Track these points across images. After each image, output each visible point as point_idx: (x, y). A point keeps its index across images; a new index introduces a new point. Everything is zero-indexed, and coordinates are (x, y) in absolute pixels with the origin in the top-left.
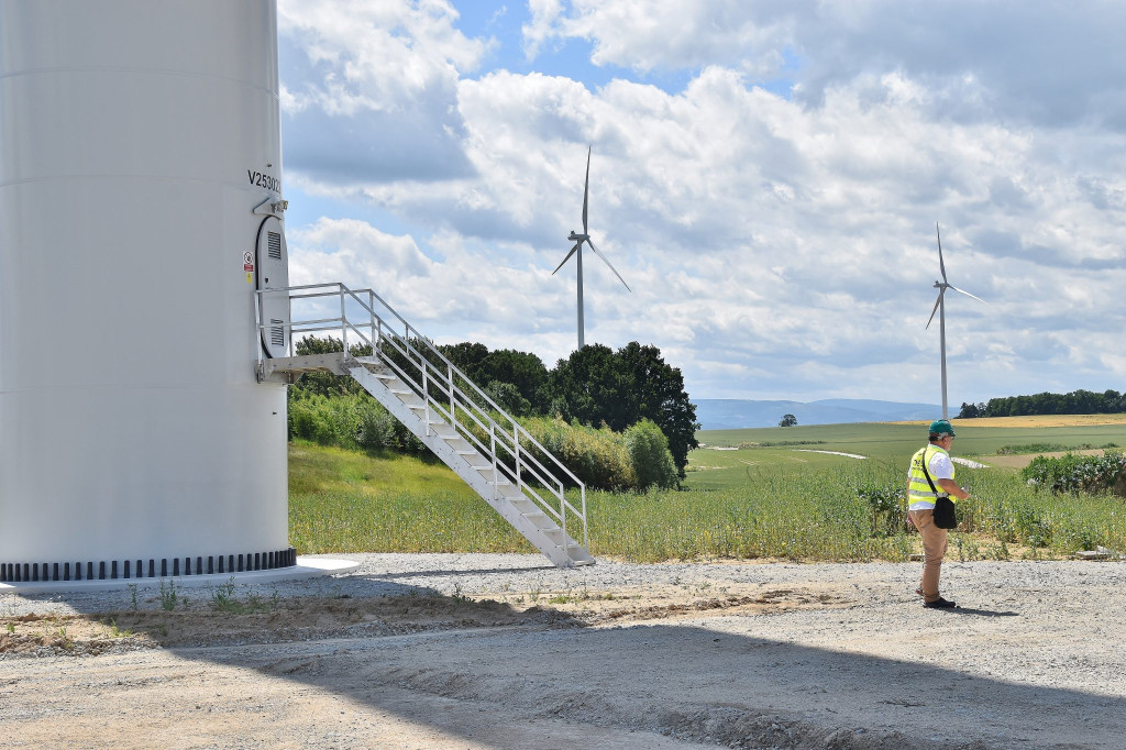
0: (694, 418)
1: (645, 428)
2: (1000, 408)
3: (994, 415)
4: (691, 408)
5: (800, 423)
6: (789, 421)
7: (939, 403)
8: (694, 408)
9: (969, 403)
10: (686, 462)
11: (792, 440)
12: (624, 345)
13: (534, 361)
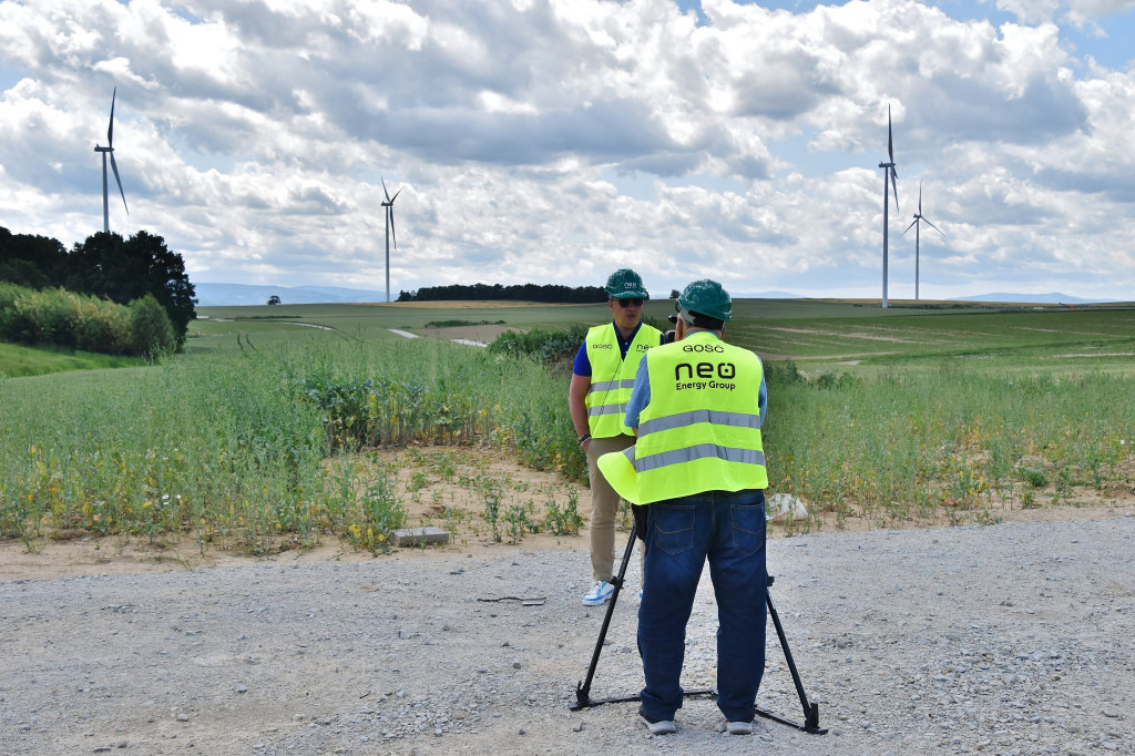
0: (193, 294)
1: (147, 302)
2: (427, 294)
3: (421, 300)
4: (191, 287)
5: (283, 302)
6: (274, 301)
7: (385, 290)
8: (194, 286)
9: (405, 291)
10: (187, 329)
11: (275, 315)
12: (134, 233)
13: (55, 244)
